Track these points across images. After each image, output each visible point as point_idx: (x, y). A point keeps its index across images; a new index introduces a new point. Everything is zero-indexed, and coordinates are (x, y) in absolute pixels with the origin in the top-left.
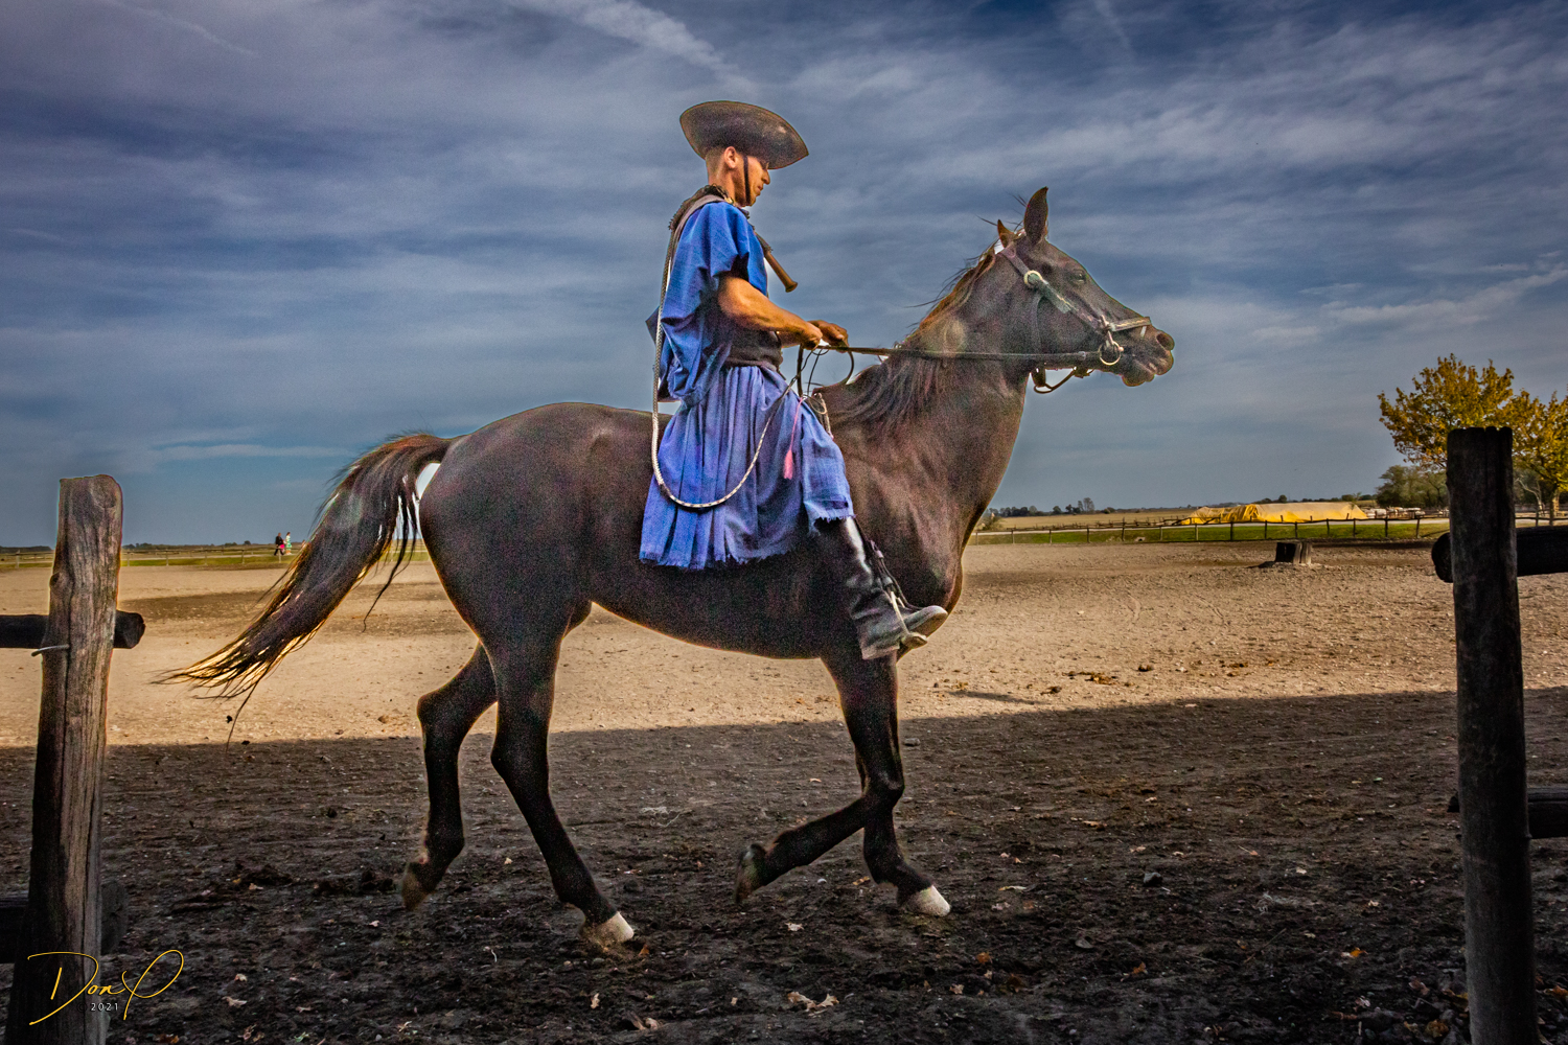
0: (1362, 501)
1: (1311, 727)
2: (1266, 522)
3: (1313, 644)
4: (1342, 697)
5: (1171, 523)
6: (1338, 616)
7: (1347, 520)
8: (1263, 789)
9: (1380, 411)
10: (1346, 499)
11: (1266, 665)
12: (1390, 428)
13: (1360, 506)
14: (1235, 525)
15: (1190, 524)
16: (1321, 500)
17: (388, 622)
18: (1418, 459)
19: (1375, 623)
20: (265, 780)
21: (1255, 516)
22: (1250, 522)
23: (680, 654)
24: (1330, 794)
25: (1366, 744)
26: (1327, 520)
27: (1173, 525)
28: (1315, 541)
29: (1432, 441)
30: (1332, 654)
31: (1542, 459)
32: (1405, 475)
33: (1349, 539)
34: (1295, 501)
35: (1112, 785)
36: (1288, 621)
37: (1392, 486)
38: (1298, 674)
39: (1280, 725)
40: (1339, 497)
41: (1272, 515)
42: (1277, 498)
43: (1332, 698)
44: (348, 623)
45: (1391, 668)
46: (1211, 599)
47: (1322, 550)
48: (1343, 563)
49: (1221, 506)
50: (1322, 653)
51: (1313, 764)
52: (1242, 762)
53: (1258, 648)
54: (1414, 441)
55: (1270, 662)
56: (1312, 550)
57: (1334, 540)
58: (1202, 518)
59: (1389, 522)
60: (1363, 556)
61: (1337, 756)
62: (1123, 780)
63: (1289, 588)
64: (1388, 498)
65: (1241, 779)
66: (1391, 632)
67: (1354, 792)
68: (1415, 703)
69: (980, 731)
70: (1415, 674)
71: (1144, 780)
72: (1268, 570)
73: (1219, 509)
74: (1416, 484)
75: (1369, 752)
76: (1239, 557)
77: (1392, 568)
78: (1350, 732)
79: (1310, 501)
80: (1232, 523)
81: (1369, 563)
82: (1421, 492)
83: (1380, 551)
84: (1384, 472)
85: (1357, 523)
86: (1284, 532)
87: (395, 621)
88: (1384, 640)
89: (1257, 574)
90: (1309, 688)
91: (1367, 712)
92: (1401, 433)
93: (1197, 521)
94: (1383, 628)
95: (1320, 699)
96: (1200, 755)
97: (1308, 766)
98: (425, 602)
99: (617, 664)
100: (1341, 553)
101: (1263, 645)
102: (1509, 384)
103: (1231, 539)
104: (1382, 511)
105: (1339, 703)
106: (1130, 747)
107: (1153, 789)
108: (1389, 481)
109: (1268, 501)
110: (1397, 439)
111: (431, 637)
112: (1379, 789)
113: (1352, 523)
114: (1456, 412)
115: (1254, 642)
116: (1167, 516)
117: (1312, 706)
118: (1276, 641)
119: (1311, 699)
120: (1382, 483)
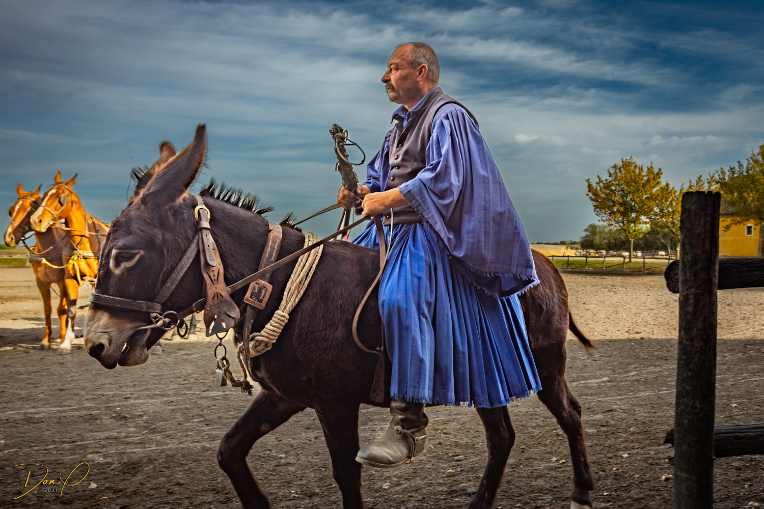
0: (572, 244)
7: (564, 256)
9: (587, 189)
10: (562, 243)
12: (592, 200)
13: (571, 248)
18: (607, 220)
29: (615, 209)
32: (598, 229)
37: (589, 236)
40: (559, 242)
54: (604, 209)
59: (588, 259)
64: (587, 244)
74: (603, 235)
79: (541, 244)
82: (605, 241)
84: (586, 227)
85: (570, 258)
92: (598, 204)
102: (660, 178)
104: (585, 251)
108: (588, 233)
110: (596, 207)
113: (566, 258)
114: (629, 192)
120: (584, 234)
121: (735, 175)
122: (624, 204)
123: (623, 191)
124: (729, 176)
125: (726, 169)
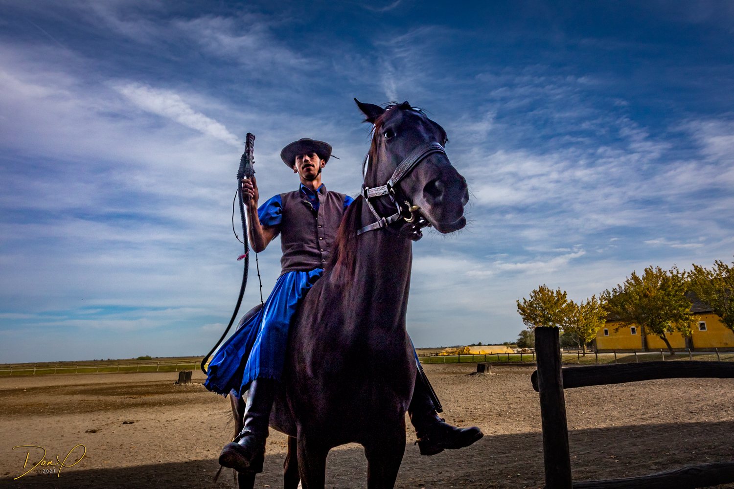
0: (511, 345)
1: (491, 450)
2: (473, 355)
3: (492, 410)
4: (504, 436)
5: (434, 354)
6: (503, 397)
7: (506, 354)
8: (471, 481)
9: (517, 307)
10: (505, 344)
11: (473, 421)
12: (521, 314)
13: (511, 348)
14: (460, 356)
15: (442, 355)
16: (495, 345)
17: (48, 407)
18: (532, 328)
19: (517, 400)
21: (469, 352)
22: (467, 354)
23: (205, 421)
24: (499, 483)
25: (514, 458)
26: (498, 354)
27: (434, 356)
28: (493, 363)
29: (538, 320)
30: (500, 415)
31: (579, 328)
32: (528, 334)
33: (507, 362)
34: (485, 345)
35: (406, 482)
36: (482, 400)
37: (523, 339)
38: (486, 425)
39: (478, 449)
40: (503, 343)
41: (475, 351)
42: (478, 344)
43: (500, 436)
44: (23, 409)
45: (524, 421)
46: (450, 390)
47: (496, 367)
48: (504, 373)
49: (455, 347)
50: (496, 414)
51: (492, 468)
52: (462, 468)
53: (469, 412)
54: (531, 320)
55: (474, 419)
56: (492, 367)
57: (501, 363)
58: (447, 352)
59: (522, 355)
60: (512, 369)
61: (502, 464)
62: (411, 479)
63: (483, 384)
64: (522, 344)
65: (461, 477)
66: (524, 404)
67: (509, 481)
68: (533, 438)
69: (347, 456)
70: (533, 424)
71: (419, 479)
72: (474, 376)
73: (454, 349)
74: (532, 338)
75: (515, 461)
76: (462, 370)
77: (524, 375)
78: (507, 452)
79: (491, 345)
80: (459, 355)
81: (514, 373)
83: (519, 367)
84: (520, 333)
85: (510, 355)
86: (481, 359)
87: (52, 407)
88: (521, 408)
89: (470, 378)
90: (490, 432)
91: (514, 442)
92: (526, 317)
93: (445, 354)
94: (521, 402)
95: (495, 437)
96: (444, 466)
97: (490, 469)
98: (71, 396)
99: (172, 427)
100: (503, 368)
101: (472, 411)
102: (566, 297)
103: (459, 362)
104: (520, 350)
105: (503, 438)
106: (414, 463)
107: (423, 483)
108: (522, 337)
109: (474, 345)
110: (524, 319)
111: (72, 415)
112: (519, 479)
113: (507, 355)
114: (546, 308)
115: (468, 410)
116: (432, 351)
117: (491, 440)
118: (477, 409)
119: (491, 437)
120: (519, 337)
121: (617, 294)
122: (544, 316)
123: (541, 307)
124: (613, 295)
125: (610, 290)
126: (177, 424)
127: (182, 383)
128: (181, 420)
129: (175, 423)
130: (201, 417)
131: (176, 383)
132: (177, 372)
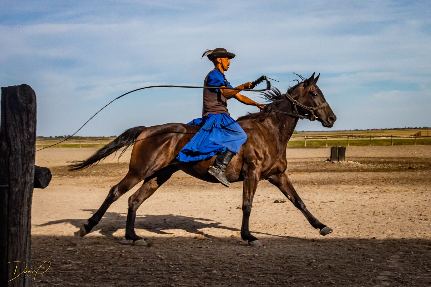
20: (129, 268)
23: (366, 204)
99: (328, 209)
126: (334, 206)
127: (335, 160)
128: (338, 202)
129: (331, 205)
130: (361, 200)
131: (328, 160)
132: (327, 148)
